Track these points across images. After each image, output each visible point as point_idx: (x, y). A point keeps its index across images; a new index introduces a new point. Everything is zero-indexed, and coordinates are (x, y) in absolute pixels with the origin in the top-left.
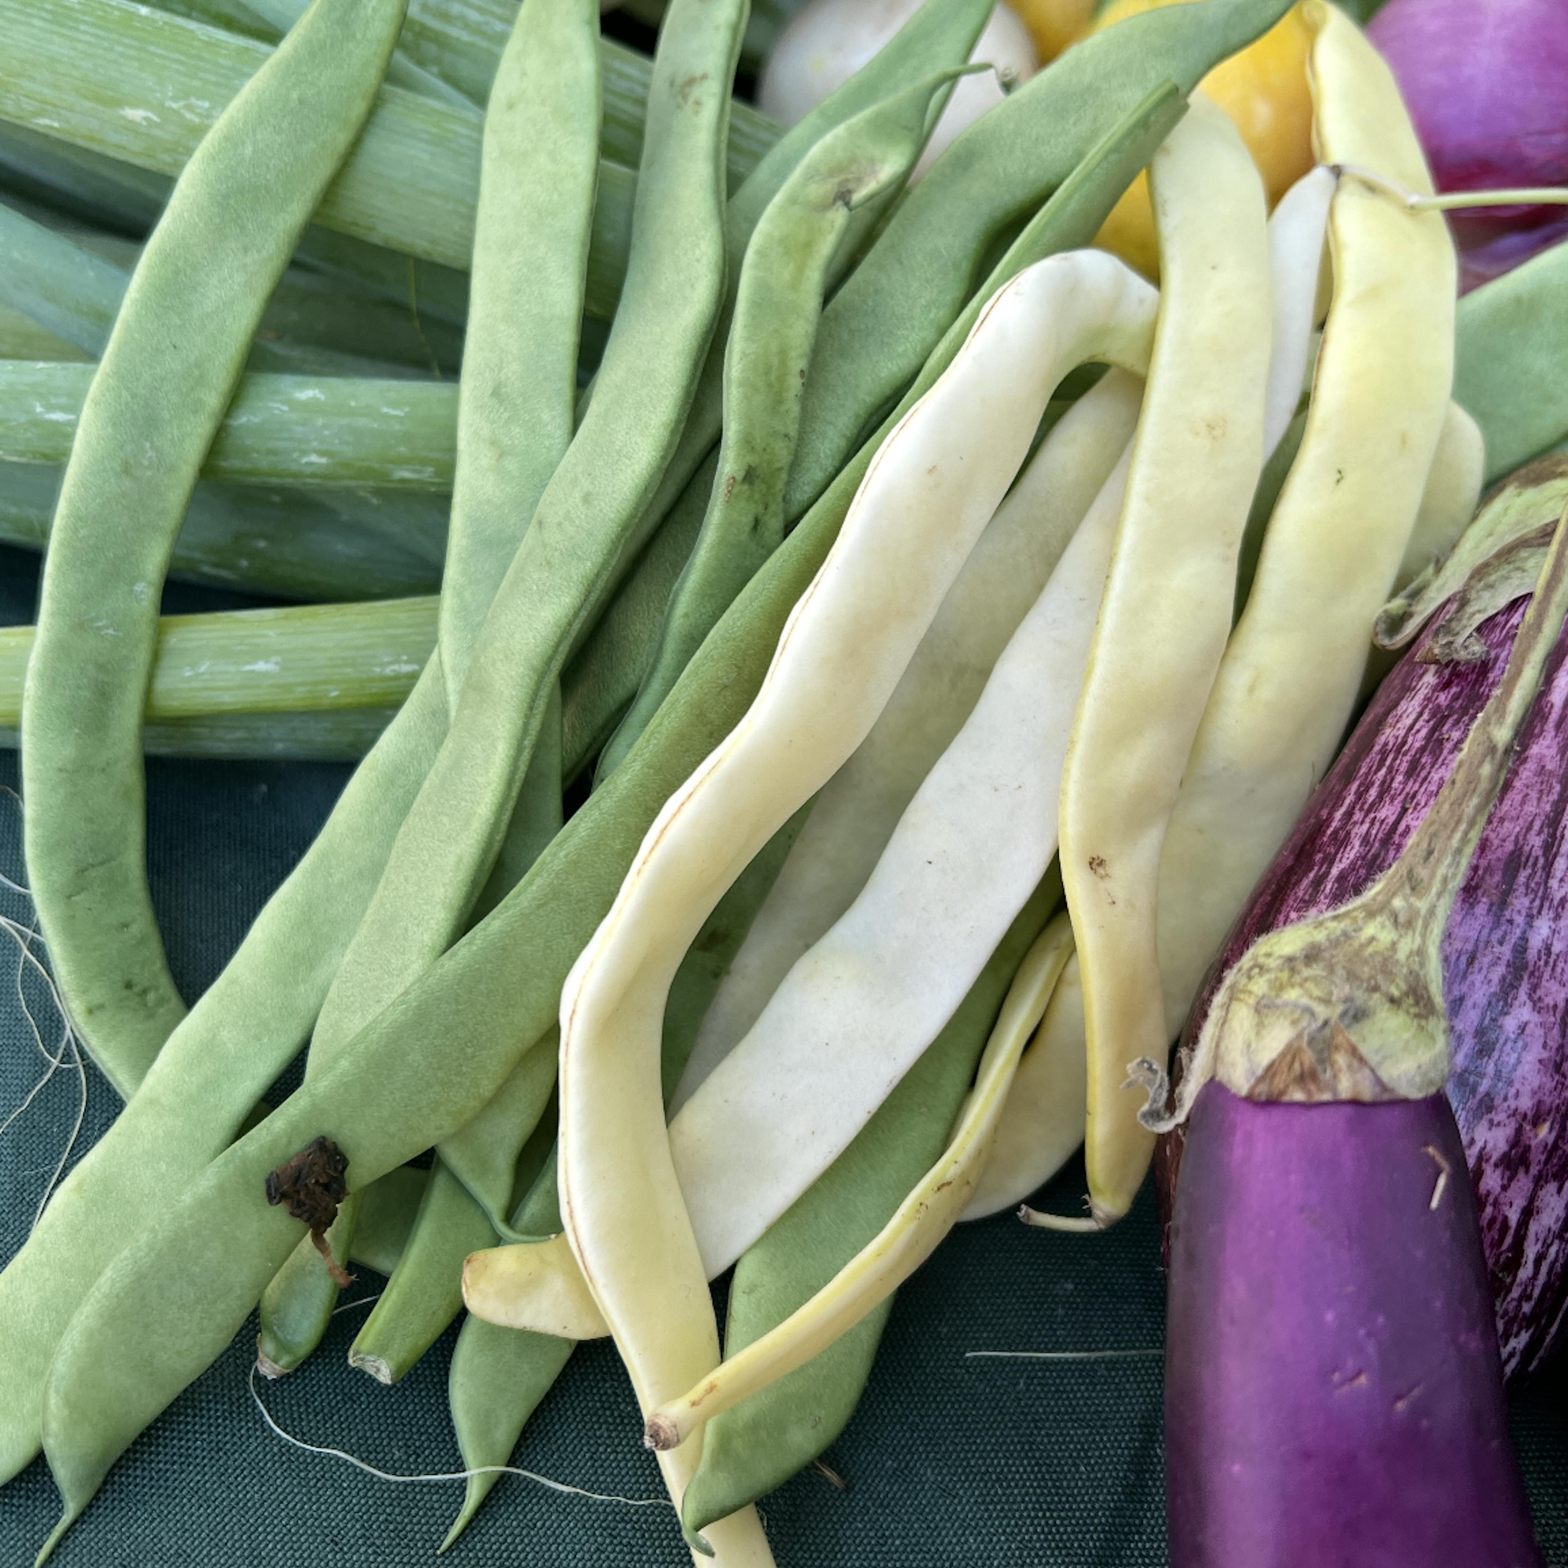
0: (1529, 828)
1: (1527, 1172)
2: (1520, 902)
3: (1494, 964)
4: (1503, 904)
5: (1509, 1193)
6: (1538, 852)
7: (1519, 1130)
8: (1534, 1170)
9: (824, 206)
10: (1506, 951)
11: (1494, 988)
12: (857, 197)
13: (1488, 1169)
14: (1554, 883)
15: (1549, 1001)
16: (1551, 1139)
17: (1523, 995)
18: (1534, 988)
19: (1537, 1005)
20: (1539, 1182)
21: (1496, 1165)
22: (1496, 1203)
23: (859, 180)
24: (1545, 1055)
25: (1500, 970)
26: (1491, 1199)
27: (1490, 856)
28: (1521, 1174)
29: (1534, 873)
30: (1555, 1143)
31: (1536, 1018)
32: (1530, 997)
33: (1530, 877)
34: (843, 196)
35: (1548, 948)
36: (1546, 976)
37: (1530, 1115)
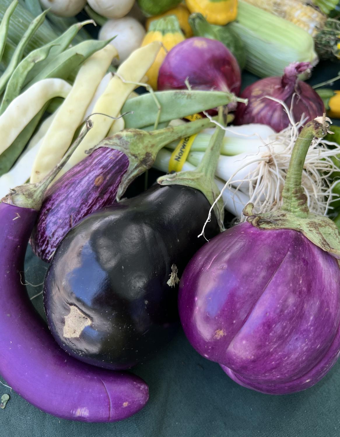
0: (78, 179)
1: (57, 225)
2: (71, 189)
3: (64, 196)
4: (69, 188)
5: (53, 227)
6: (77, 183)
7: (57, 220)
8: (58, 225)
9: (31, 62)
10: (66, 195)
11: (62, 199)
12: (36, 62)
13: (51, 223)
14: (77, 188)
15: (68, 203)
16: (62, 222)
17: (65, 202)
18: (67, 201)
19: (66, 203)
20: (59, 227)
21: (52, 223)
22: (50, 228)
23: (37, 59)
24: (64, 210)
25: (64, 197)
26: (50, 227)
27: (71, 182)
28: (56, 225)
29: (75, 185)
30: (62, 223)
31: (65, 205)
32: (66, 202)
33: (74, 186)
34: (34, 61)
35: (72, 196)
36: (70, 200)
37: (59, 218)
